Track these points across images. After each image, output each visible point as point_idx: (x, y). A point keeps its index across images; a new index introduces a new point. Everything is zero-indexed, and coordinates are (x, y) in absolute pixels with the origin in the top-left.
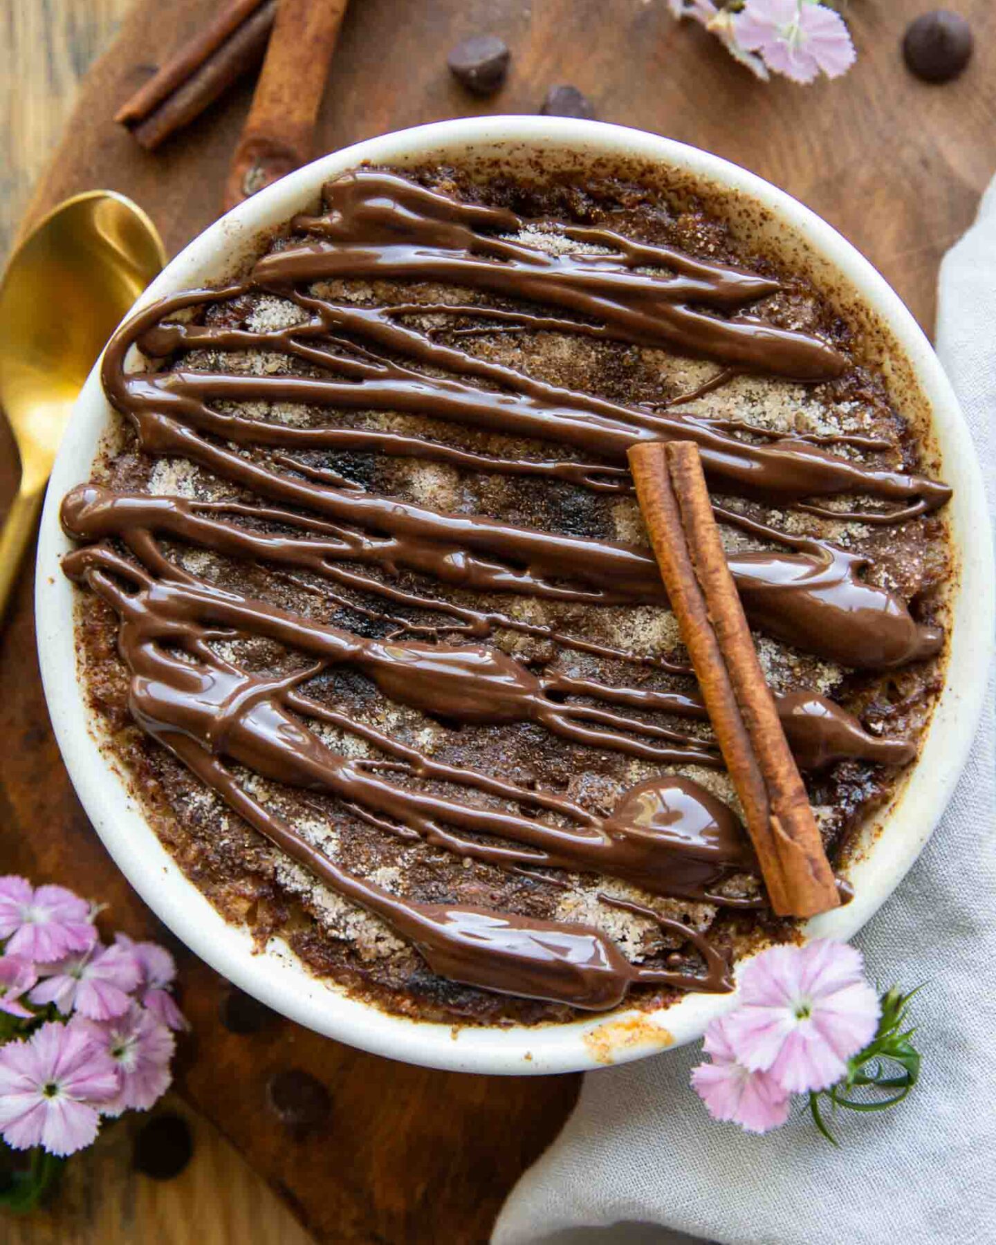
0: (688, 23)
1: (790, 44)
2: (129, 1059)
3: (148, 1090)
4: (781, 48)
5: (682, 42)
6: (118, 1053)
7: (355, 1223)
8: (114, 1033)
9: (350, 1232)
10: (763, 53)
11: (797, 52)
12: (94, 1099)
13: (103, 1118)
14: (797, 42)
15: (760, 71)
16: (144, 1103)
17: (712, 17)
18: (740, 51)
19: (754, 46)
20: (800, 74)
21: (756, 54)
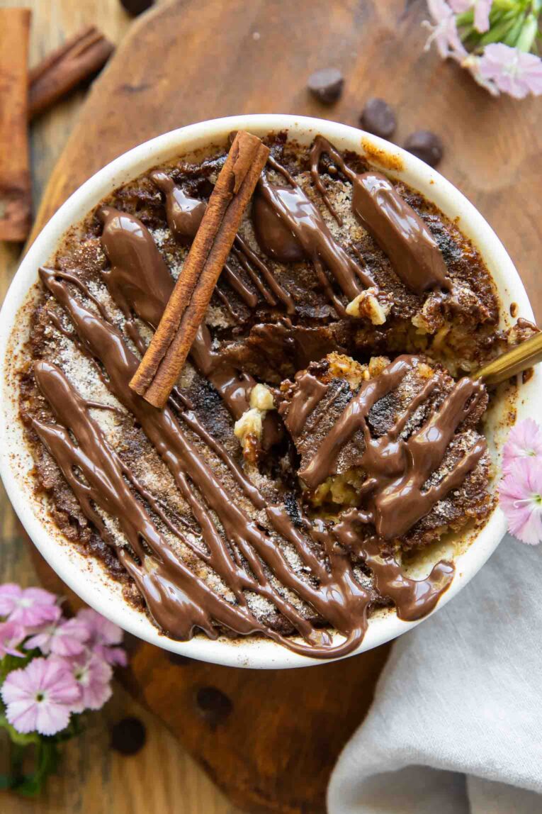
0: (450, 61)
1: (512, 76)
2: (85, 680)
3: (98, 699)
4: (506, 79)
5: (447, 72)
6: (78, 677)
7: (246, 782)
8: (75, 664)
9: (242, 787)
10: (496, 80)
11: (516, 81)
12: (66, 702)
13: (72, 713)
14: (516, 74)
15: (493, 90)
16: (96, 705)
17: (465, 59)
18: (481, 79)
19: (490, 76)
20: (517, 93)
21: (492, 81)
